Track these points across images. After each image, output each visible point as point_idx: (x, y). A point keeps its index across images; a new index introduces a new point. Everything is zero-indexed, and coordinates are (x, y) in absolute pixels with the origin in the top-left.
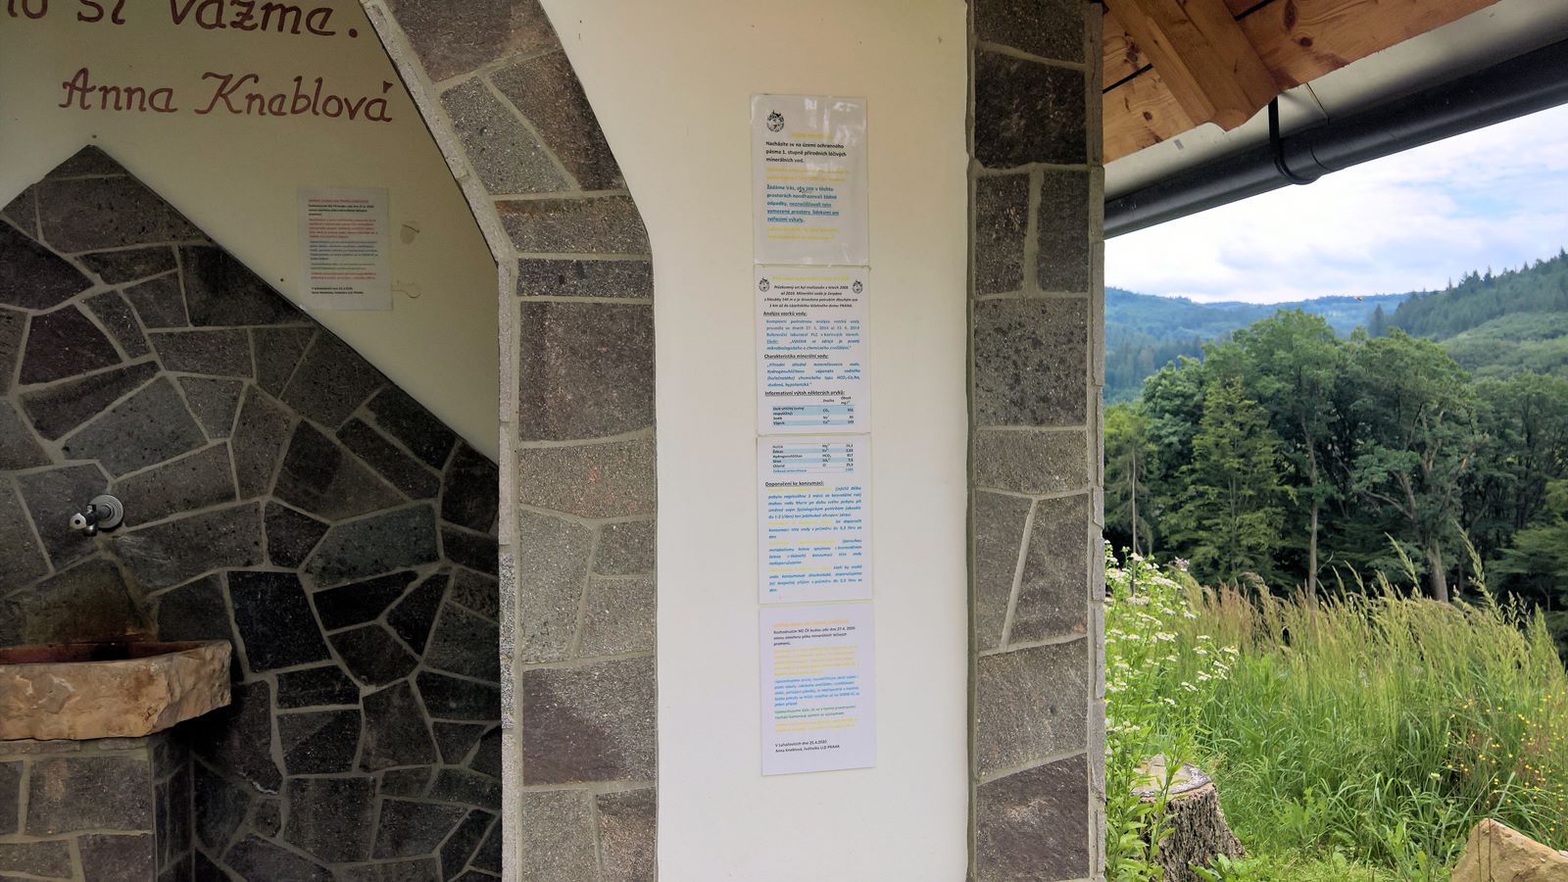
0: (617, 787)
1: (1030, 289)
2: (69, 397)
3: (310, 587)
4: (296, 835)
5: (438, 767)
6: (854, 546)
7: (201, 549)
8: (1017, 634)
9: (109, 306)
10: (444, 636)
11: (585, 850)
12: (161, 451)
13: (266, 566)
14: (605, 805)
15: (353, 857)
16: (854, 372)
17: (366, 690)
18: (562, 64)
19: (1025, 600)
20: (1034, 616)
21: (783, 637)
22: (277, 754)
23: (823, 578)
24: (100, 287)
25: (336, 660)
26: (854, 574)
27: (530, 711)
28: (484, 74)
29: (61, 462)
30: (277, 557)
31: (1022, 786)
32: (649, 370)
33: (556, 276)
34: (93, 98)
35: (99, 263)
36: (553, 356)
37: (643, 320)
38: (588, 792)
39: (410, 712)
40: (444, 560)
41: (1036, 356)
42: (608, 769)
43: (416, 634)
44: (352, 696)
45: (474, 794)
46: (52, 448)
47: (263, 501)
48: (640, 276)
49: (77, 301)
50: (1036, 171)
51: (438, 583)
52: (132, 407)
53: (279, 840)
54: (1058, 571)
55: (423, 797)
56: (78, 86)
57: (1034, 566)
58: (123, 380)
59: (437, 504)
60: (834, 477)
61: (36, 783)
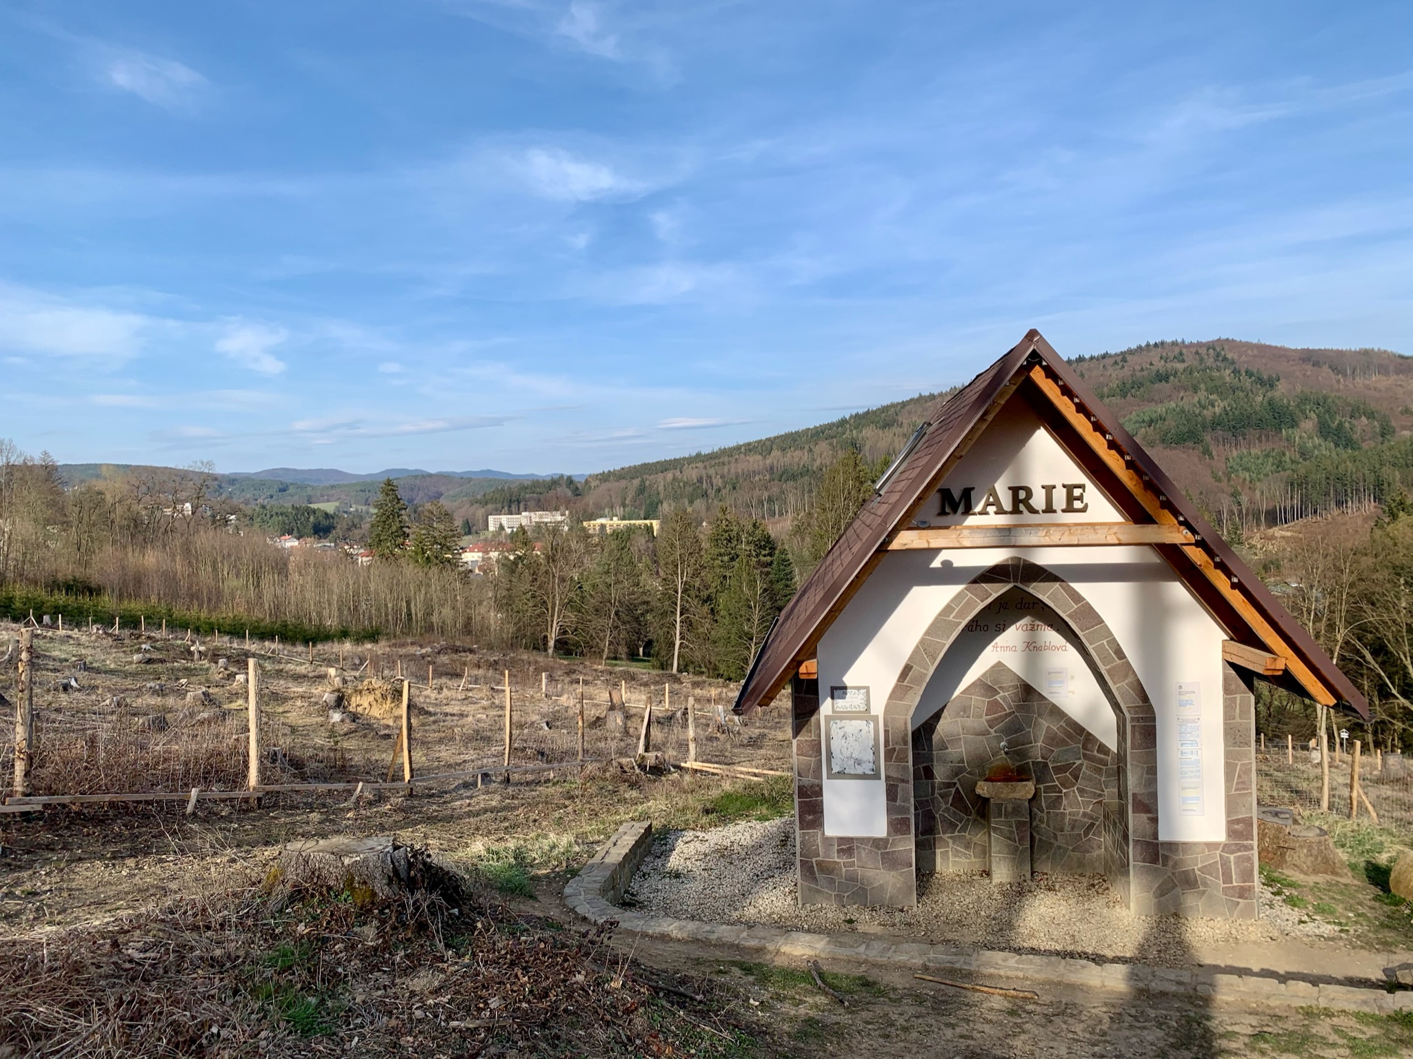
0: (1150, 816)
1: (1238, 720)
2: (995, 719)
3: (1050, 765)
4: (1047, 825)
5: (1082, 810)
6: (1199, 771)
7: (1025, 755)
8: (1236, 790)
9: (1004, 698)
10: (1083, 778)
11: (1145, 827)
12: (1016, 732)
13: (1040, 760)
14: (1148, 818)
15: (1062, 831)
17: (1064, 791)
18: (1138, 680)
19: (1237, 783)
20: (1240, 786)
22: (1043, 805)
23: (1191, 778)
24: (1002, 694)
25: (1057, 783)
26: (1199, 777)
27: (1134, 800)
28: (1124, 683)
29: (994, 734)
30: (1042, 758)
31: (1238, 821)
32: (1155, 737)
34: (999, 649)
35: (1002, 688)
36: (1137, 735)
37: (1154, 728)
38: (1146, 815)
39: (1075, 797)
40: (1083, 760)
41: (1239, 734)
42: (1148, 812)
43: (1076, 778)
44: (1061, 792)
45: (1091, 818)
46: (992, 731)
47: (1039, 744)
49: (997, 697)
50: (1238, 696)
51: (1081, 765)
52: (1009, 721)
53: (1044, 825)
54: (1245, 778)
55: (1078, 818)
56: (995, 646)
57: (1239, 777)
58: (1007, 715)
59: (1081, 746)
60: (1194, 757)
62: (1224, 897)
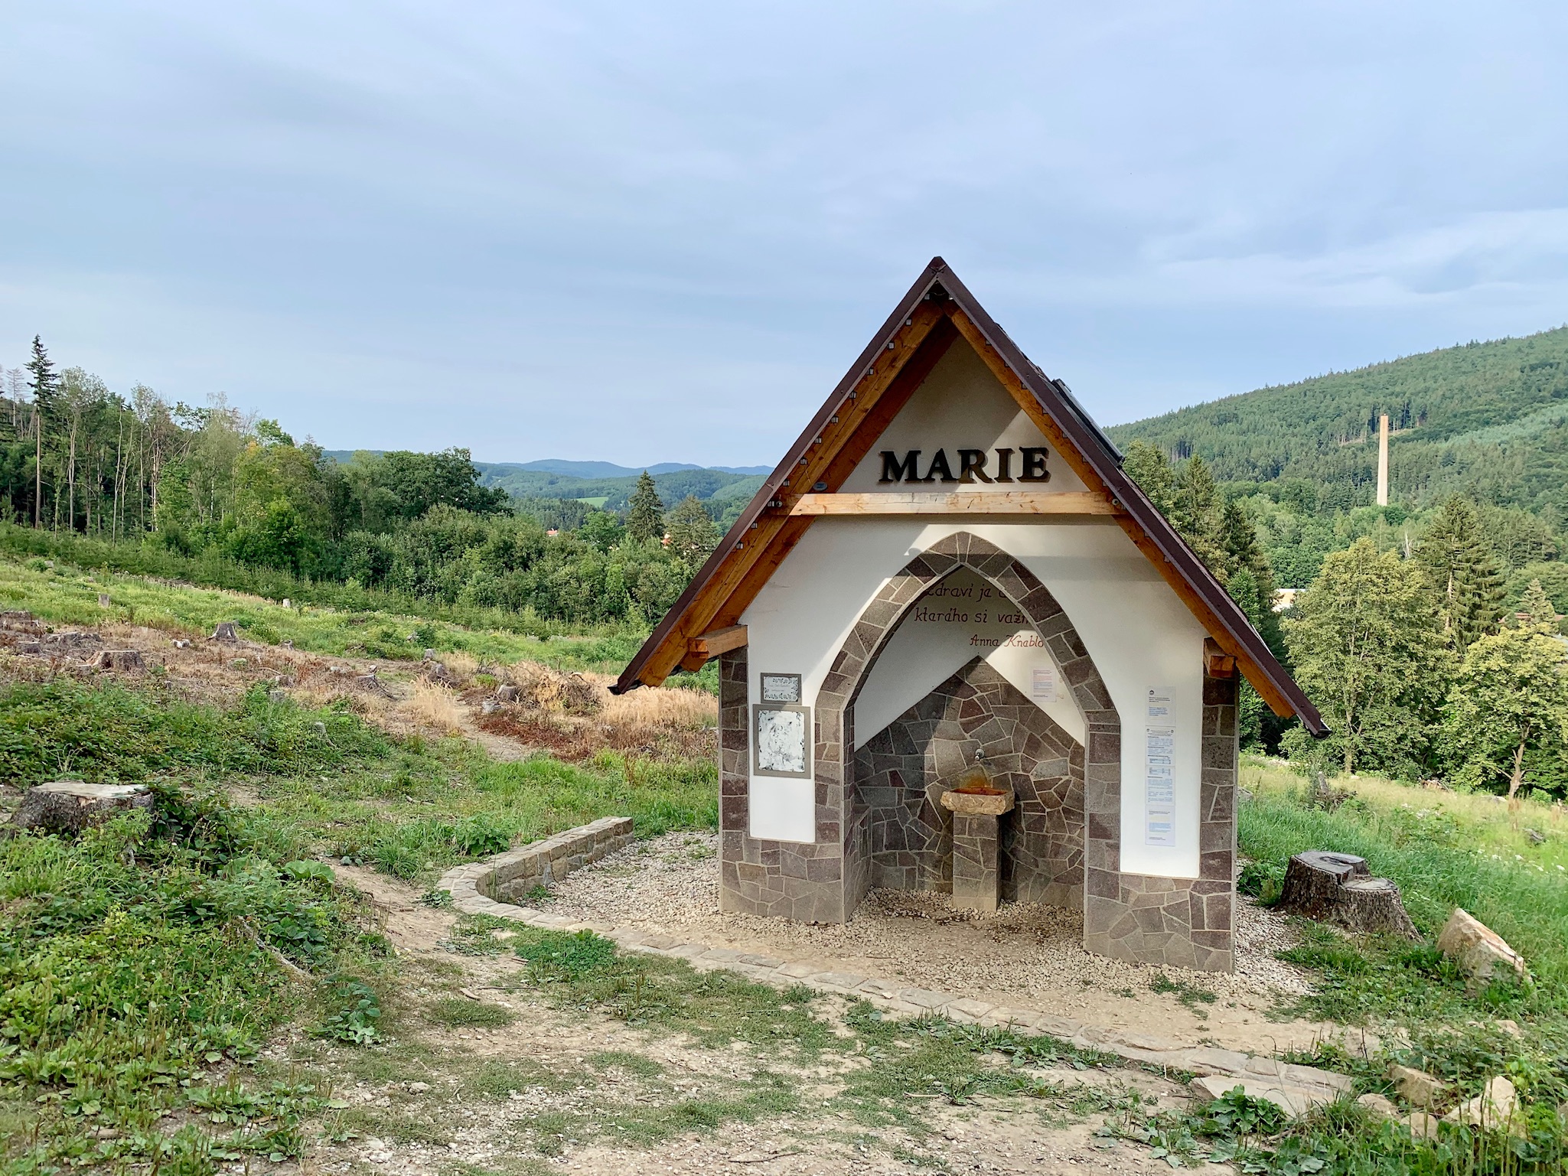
0: (1110, 841)
1: (1218, 735)
2: (971, 722)
3: (1033, 779)
4: (1028, 848)
5: (1068, 835)
6: (1171, 793)
7: (1003, 766)
8: (1213, 818)
9: (981, 699)
10: (1070, 797)
11: (1103, 854)
12: (994, 738)
13: (1021, 772)
14: (1108, 845)
15: (1044, 857)
16: (1171, 752)
17: (1047, 810)
18: (1101, 681)
19: (1215, 810)
20: (1218, 814)
21: (1152, 813)
22: (1024, 825)
23: (1161, 800)
24: (980, 694)
25: (1039, 801)
26: (1170, 800)
27: (1091, 822)
28: (1083, 684)
29: (969, 739)
30: (1024, 770)
31: (1213, 856)
32: (1119, 750)
33: (1098, 728)
34: (978, 642)
35: (979, 687)
36: (1097, 746)
37: (1118, 738)
38: (1104, 841)
39: (1060, 818)
40: (1070, 775)
41: (1219, 752)
42: (1108, 837)
43: (1062, 796)
44: (1043, 811)
45: (1078, 844)
46: (967, 736)
47: (1020, 754)
48: (1118, 728)
49: (974, 697)
50: (1220, 707)
51: (1069, 781)
52: (987, 725)
53: (1024, 849)
54: (1224, 804)
55: (1063, 843)
56: (974, 639)
57: (1217, 802)
58: (985, 719)
59: (1068, 759)
60: (1165, 776)
61: (970, 824)
62: (1193, 944)
